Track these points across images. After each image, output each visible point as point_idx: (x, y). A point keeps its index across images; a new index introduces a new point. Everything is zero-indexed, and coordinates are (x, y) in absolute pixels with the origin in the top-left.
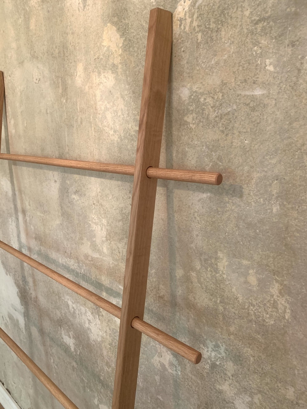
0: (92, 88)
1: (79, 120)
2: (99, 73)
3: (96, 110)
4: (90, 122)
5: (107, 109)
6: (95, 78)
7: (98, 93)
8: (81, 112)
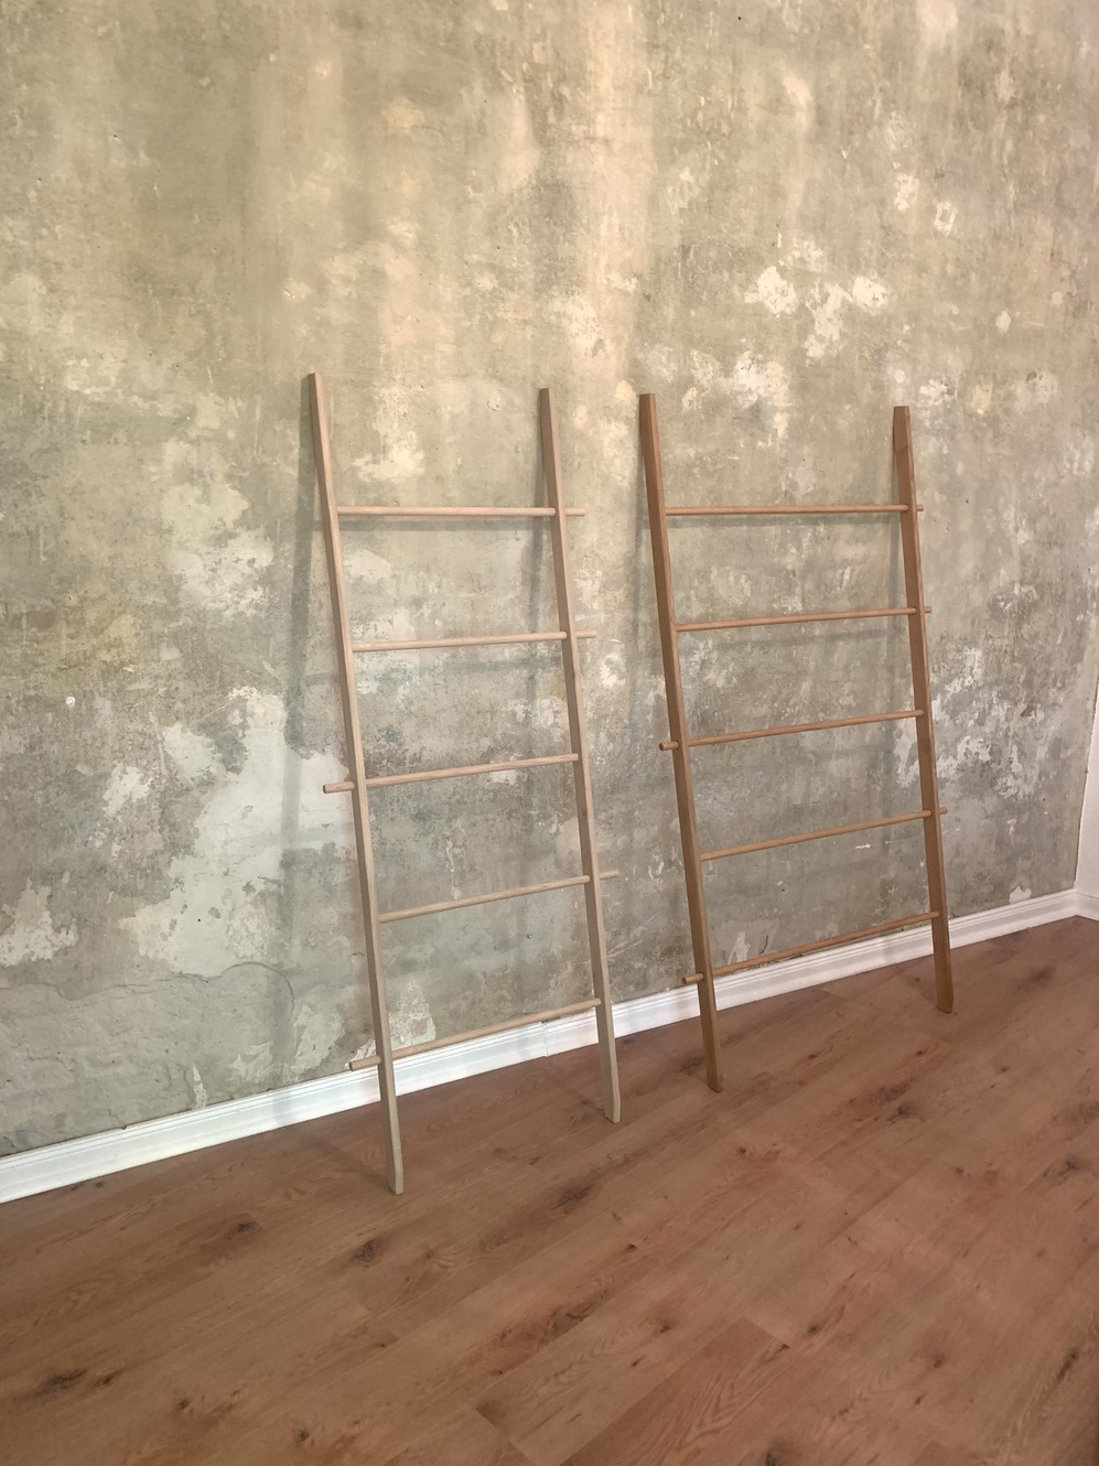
0: (597, 433)
1: (576, 464)
2: (609, 421)
3: (602, 455)
4: (592, 468)
5: (615, 456)
6: (603, 425)
7: (606, 441)
8: (579, 455)
